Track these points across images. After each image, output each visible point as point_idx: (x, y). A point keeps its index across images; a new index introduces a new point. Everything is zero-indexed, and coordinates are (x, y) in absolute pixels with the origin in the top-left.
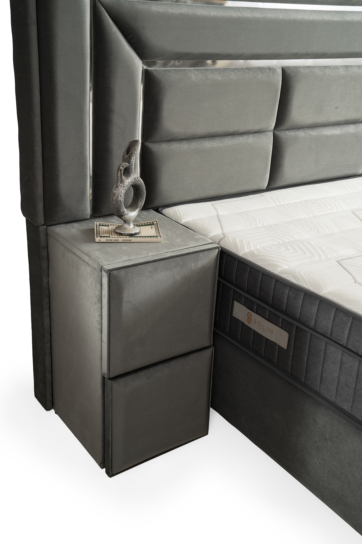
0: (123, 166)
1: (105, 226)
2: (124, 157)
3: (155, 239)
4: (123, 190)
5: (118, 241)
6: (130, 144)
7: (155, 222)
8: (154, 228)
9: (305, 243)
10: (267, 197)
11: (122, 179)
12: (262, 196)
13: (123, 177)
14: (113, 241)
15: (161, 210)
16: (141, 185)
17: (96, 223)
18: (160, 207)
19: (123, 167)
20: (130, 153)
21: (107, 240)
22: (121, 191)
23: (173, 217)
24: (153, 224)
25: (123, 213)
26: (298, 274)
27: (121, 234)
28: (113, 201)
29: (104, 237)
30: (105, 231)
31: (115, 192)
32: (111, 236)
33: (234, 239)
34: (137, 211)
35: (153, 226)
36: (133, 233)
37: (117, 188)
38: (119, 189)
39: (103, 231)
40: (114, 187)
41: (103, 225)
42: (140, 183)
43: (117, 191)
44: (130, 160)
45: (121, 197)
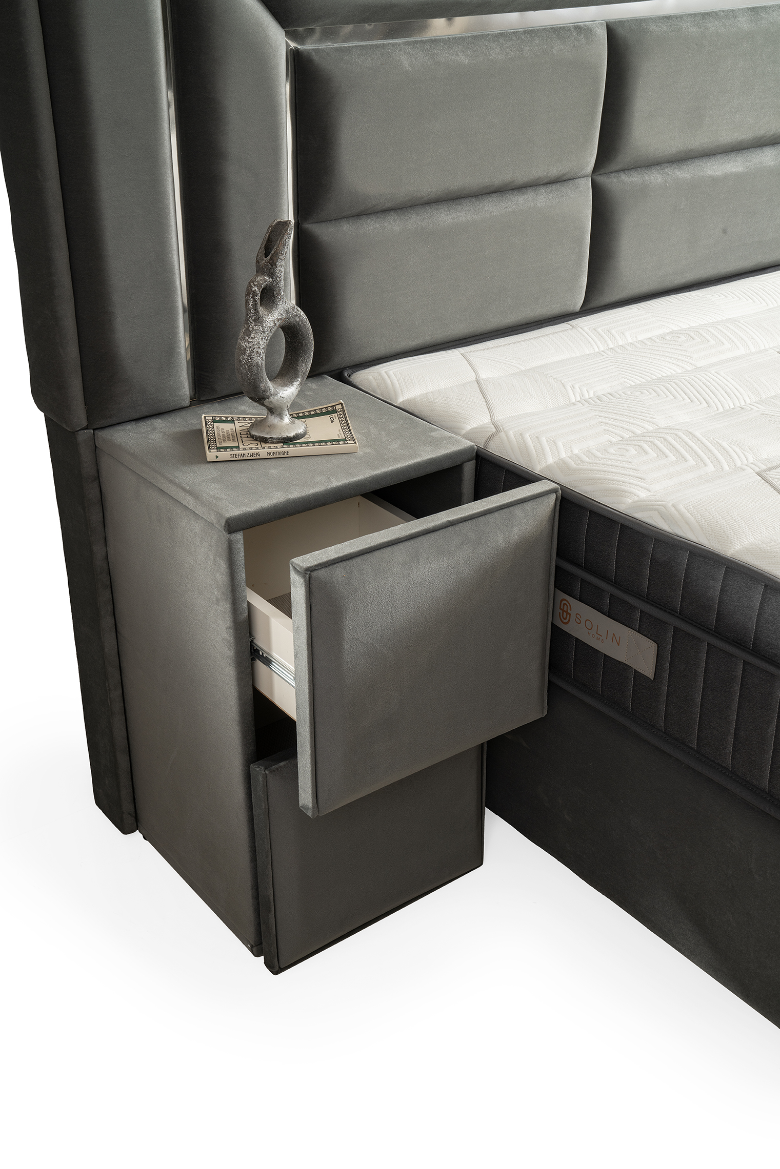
0: (258, 283)
1: (226, 422)
2: (259, 262)
3: (341, 447)
4: (262, 339)
5: (258, 457)
6: (272, 231)
7: (337, 407)
8: (336, 420)
11: (259, 313)
12: (573, 327)
13: (261, 310)
14: (247, 458)
15: (349, 376)
16: (302, 323)
17: (205, 417)
18: (345, 368)
19: (259, 286)
20: (273, 252)
21: (233, 455)
22: (259, 343)
23: (378, 391)
24: (335, 411)
25: (264, 391)
26: (673, 509)
27: (264, 440)
28: (241, 366)
29: (226, 448)
30: (226, 433)
31: (244, 344)
32: (241, 446)
34: (296, 384)
35: (335, 416)
36: (291, 435)
37: (249, 336)
38: (252, 338)
39: (221, 435)
40: (242, 334)
41: (221, 421)
42: (298, 320)
43: (249, 342)
44: (274, 269)
45: (260, 357)
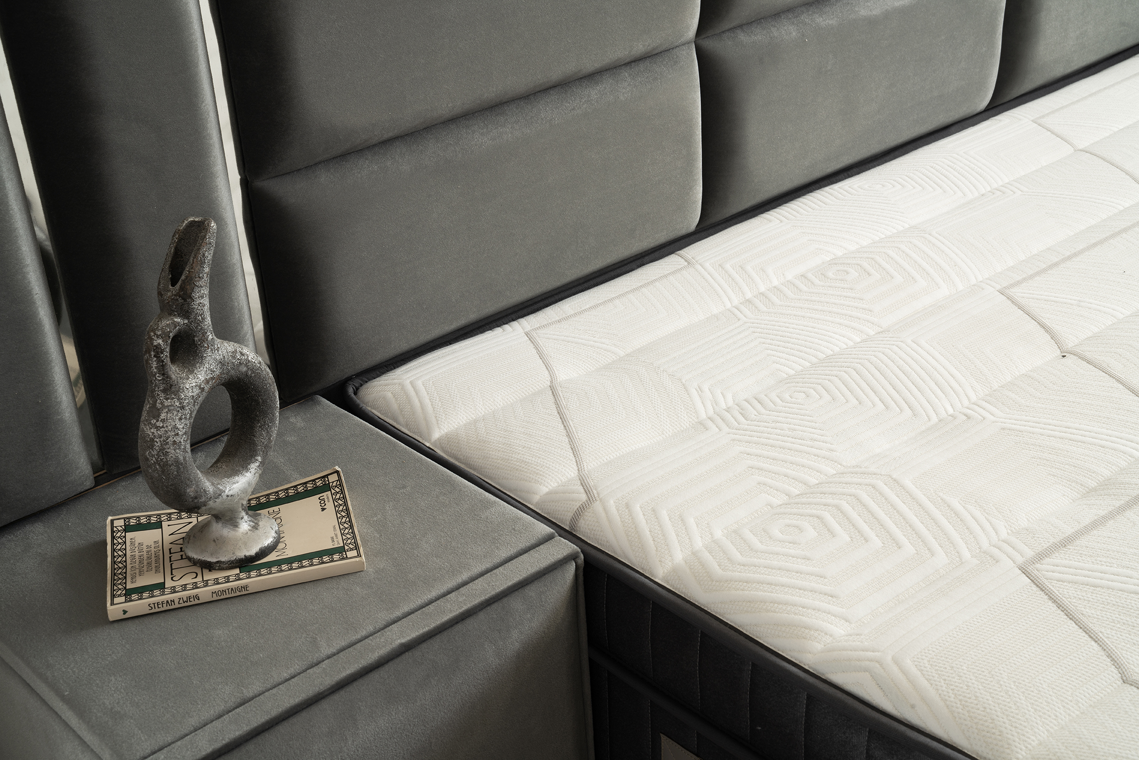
0: (163, 332)
1: (149, 526)
2: (161, 295)
3: (336, 565)
4: (180, 419)
5: (197, 602)
6: (180, 240)
7: (333, 478)
8: (330, 506)
9: (880, 484)
10: (707, 265)
11: (171, 378)
12: (689, 263)
13: (174, 371)
14: (177, 606)
15: (355, 393)
16: (254, 372)
17: (112, 521)
18: (349, 379)
19: (165, 336)
20: (183, 277)
21: (152, 606)
22: (175, 427)
23: (401, 419)
24: (326, 487)
25: (196, 498)
26: (895, 669)
27: (209, 566)
28: (149, 466)
29: (140, 590)
30: (145, 553)
31: (150, 432)
32: (169, 584)
33: (627, 506)
34: (254, 467)
35: (328, 498)
36: (253, 551)
37: (157, 417)
38: (163, 421)
39: (137, 557)
40: (144, 414)
41: (139, 527)
42: (245, 369)
43: (158, 428)
44: (189, 304)
45: (180, 448)
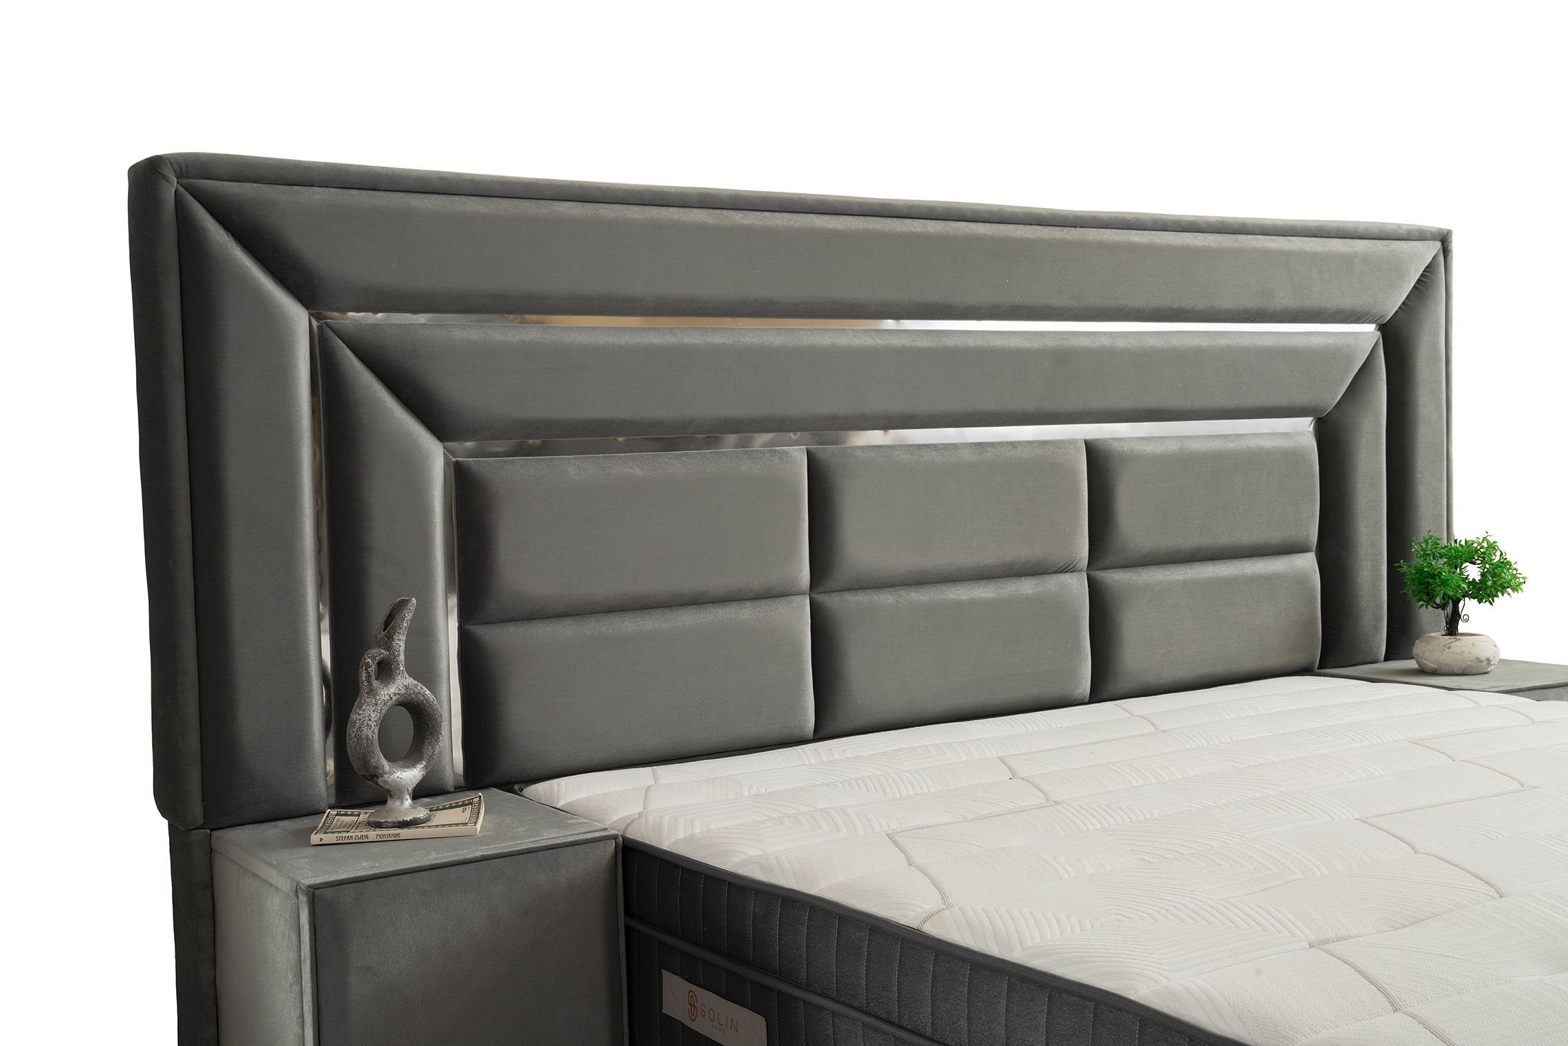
0: (373, 656)
1: (351, 815)
3: (458, 829)
4: (374, 711)
5: (366, 840)
6: (394, 608)
7: (475, 800)
11: (373, 686)
13: (375, 683)
14: (354, 840)
16: (427, 702)
17: (327, 816)
19: (373, 658)
20: (390, 626)
21: (338, 838)
22: (370, 715)
24: (470, 804)
25: (377, 769)
27: (379, 825)
29: (334, 832)
30: (344, 824)
31: (355, 717)
32: (352, 831)
33: (661, 817)
34: (420, 767)
35: (469, 808)
36: (408, 818)
37: (360, 708)
38: (363, 710)
40: (355, 705)
41: (345, 816)
42: (422, 698)
43: (359, 714)
44: (391, 642)
45: (370, 729)
